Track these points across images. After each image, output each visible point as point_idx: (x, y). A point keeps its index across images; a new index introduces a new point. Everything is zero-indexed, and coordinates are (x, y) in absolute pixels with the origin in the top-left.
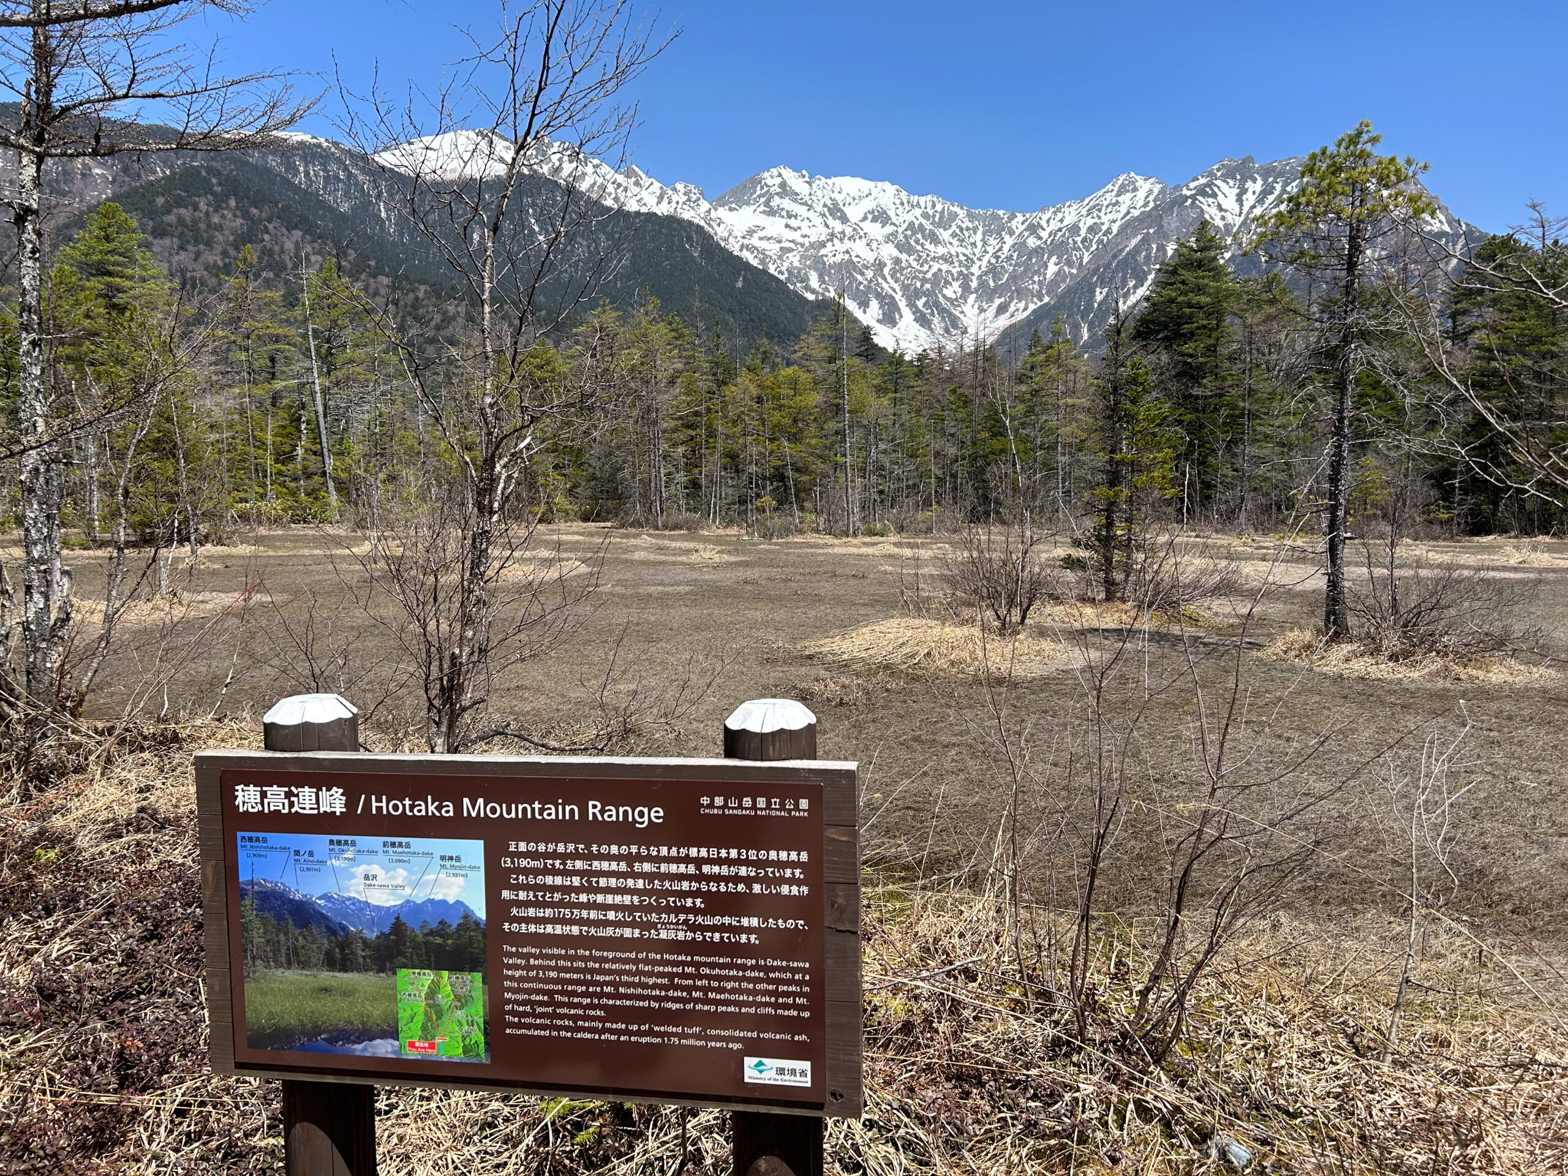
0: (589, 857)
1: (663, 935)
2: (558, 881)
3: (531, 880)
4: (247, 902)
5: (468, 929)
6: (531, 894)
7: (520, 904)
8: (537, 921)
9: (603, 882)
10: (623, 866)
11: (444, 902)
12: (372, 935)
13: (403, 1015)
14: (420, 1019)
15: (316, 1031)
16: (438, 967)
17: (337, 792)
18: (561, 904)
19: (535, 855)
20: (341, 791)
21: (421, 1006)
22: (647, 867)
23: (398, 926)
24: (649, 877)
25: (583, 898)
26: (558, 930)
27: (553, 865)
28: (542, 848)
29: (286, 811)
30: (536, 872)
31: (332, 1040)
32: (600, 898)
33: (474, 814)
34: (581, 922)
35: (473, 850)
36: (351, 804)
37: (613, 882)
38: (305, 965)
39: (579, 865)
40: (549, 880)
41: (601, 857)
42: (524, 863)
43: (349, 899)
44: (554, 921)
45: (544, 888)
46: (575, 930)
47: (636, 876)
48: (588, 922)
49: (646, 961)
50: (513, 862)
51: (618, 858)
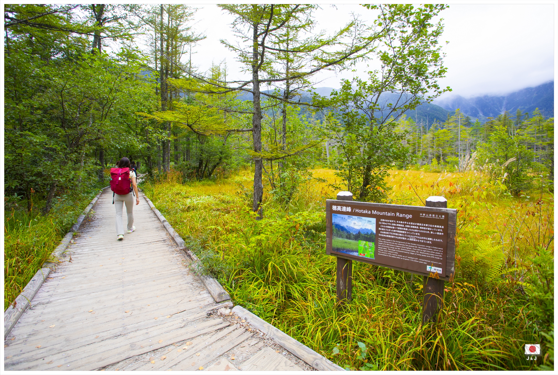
0: (396, 223)
1: (411, 240)
2: (390, 227)
7: (382, 231)
8: (385, 234)
9: (399, 228)
10: (403, 226)
11: (368, 229)
12: (354, 234)
13: (359, 249)
14: (362, 250)
15: (344, 249)
16: (366, 241)
18: (390, 232)
21: (363, 247)
22: (408, 226)
23: (359, 233)
24: (409, 228)
25: (395, 231)
26: (389, 236)
30: (386, 225)
31: (347, 251)
32: (398, 231)
34: (394, 235)
35: (374, 220)
36: (352, 210)
37: (401, 228)
38: (342, 238)
39: (394, 225)
41: (399, 223)
43: (351, 227)
46: (393, 237)
47: (406, 228)
49: (407, 244)
51: (402, 224)
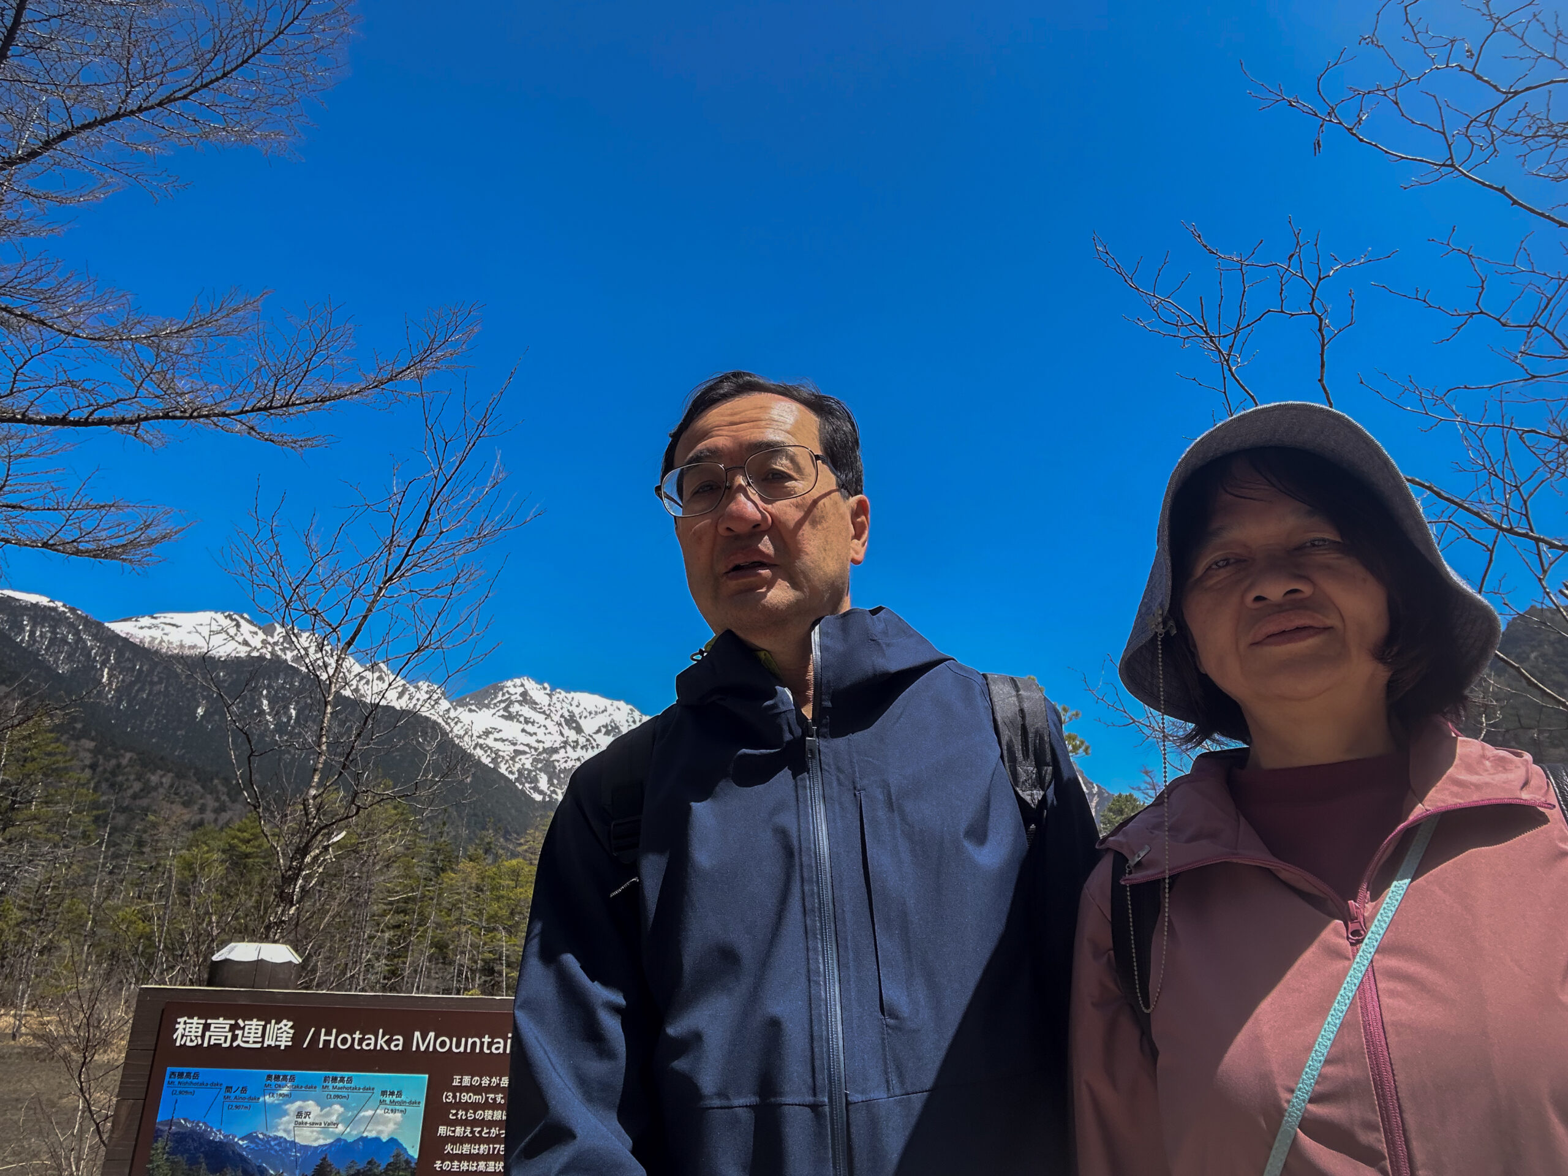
3: (471, 1115)
4: (160, 1144)
5: (398, 1169)
6: (469, 1129)
7: (454, 1141)
8: (470, 1158)
11: (377, 1140)
17: (286, 1025)
19: (477, 1090)
20: (290, 1024)
23: (323, 1168)
27: (494, 1099)
28: (485, 1081)
29: (227, 1044)
30: (476, 1107)
33: (423, 1049)
35: (416, 1084)
36: (298, 1037)
40: (488, 1115)
42: (465, 1097)
43: (276, 1138)
44: (487, 1158)
45: (483, 1123)
50: (454, 1097)
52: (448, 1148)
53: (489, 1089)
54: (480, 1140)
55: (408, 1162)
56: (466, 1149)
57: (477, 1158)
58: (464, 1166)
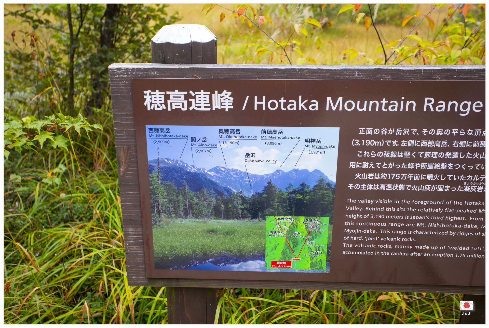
0: (420, 137)
1: (467, 189)
2: (394, 154)
3: (373, 155)
4: (154, 174)
5: (322, 188)
6: (372, 164)
7: (362, 171)
8: (374, 182)
9: (427, 155)
10: (445, 144)
11: (306, 171)
12: (249, 194)
13: (269, 246)
14: (281, 247)
15: (205, 256)
16: (298, 214)
17: (227, 94)
18: (394, 170)
19: (378, 137)
20: (230, 93)
21: (282, 240)
22: (463, 144)
23: (269, 188)
24: (463, 150)
25: (411, 166)
26: (389, 187)
27: (391, 144)
28: (384, 132)
29: (185, 109)
30: (377, 149)
31: (217, 262)
32: (423, 166)
33: (334, 109)
34: (407, 182)
36: (237, 103)
37: (435, 155)
38: (198, 215)
39: (411, 143)
40: (387, 154)
41: (429, 137)
42: (369, 143)
43: (233, 171)
44: (386, 182)
45: (383, 160)
46: (402, 187)
47: (452, 150)
48: (413, 182)
49: (451, 207)
50: (360, 142)
51: (441, 138)
52: (358, 176)
53: (387, 137)
54: (381, 171)
55: (329, 185)
56: (370, 176)
57: (380, 182)
58: (370, 187)
